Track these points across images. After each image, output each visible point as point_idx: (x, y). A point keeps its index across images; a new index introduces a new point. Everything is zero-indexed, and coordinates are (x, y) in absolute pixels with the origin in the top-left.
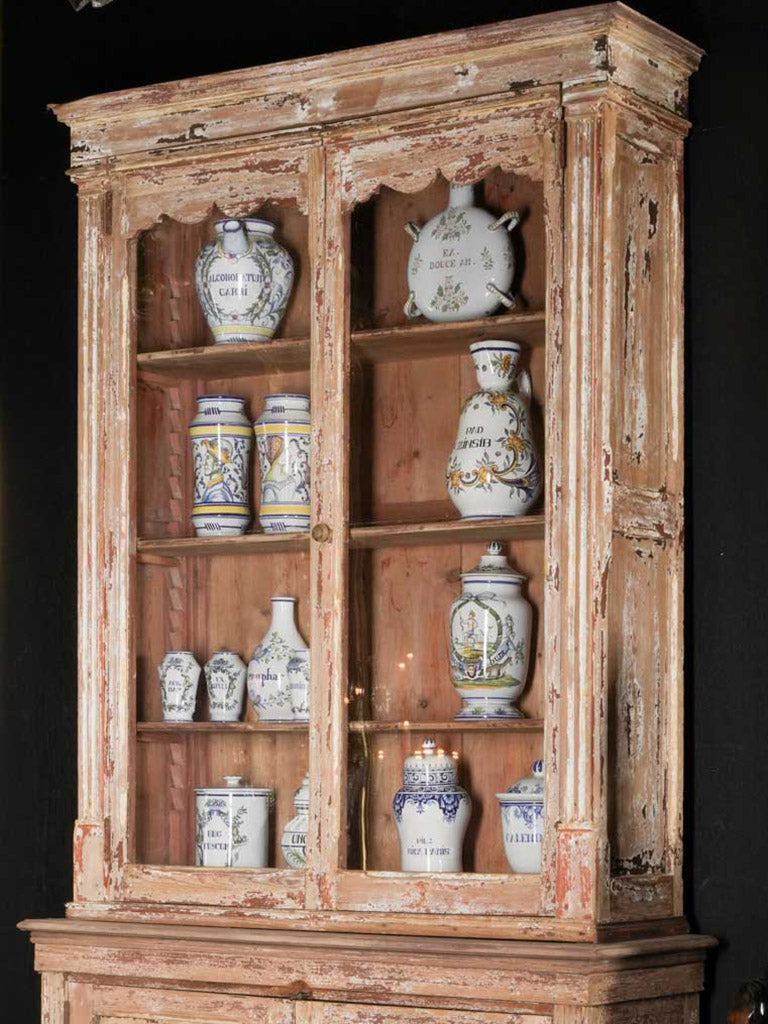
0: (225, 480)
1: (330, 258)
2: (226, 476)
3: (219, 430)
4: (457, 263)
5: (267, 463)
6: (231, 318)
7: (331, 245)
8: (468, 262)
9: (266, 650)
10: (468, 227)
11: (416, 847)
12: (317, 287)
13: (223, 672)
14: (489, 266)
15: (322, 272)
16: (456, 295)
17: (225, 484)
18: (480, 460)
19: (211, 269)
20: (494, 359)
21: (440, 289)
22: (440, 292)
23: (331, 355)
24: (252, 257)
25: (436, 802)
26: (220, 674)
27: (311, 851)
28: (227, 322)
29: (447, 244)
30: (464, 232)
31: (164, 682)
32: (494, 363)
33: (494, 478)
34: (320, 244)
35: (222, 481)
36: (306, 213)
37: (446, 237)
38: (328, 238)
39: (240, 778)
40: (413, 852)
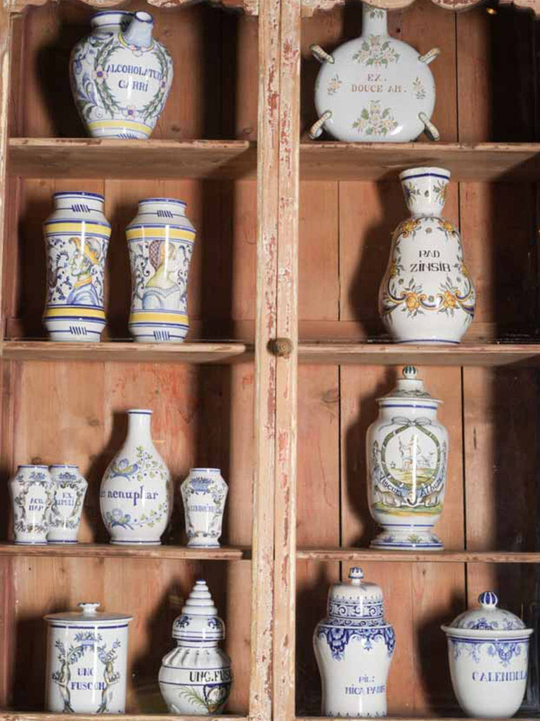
0: (93, 283)
1: (286, 62)
2: (94, 278)
3: (83, 228)
4: (385, 88)
5: (149, 267)
6: (126, 112)
7: (287, 49)
8: (398, 89)
9: (136, 466)
10: (397, 56)
11: (357, 685)
12: (270, 90)
13: (72, 487)
14: (421, 95)
15: (276, 75)
16: (384, 120)
17: (92, 286)
18: (444, 284)
19: (110, 57)
20: (437, 186)
21: (365, 111)
22: (365, 115)
23: (288, 161)
24: (155, 53)
25: (383, 637)
26: (68, 489)
27: (256, 697)
28: (119, 116)
29: (372, 69)
30: (392, 60)
31: (24, 499)
32: (436, 190)
33: (457, 303)
34: (275, 45)
35: (90, 283)
36: (256, 13)
37: (370, 62)
38: (283, 42)
39: (96, 605)
40: (352, 691)
